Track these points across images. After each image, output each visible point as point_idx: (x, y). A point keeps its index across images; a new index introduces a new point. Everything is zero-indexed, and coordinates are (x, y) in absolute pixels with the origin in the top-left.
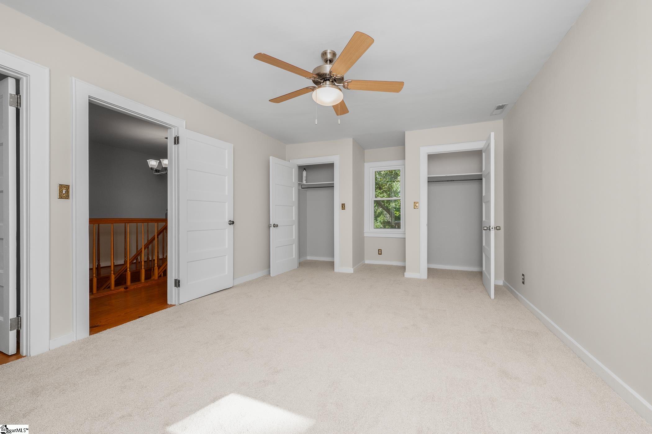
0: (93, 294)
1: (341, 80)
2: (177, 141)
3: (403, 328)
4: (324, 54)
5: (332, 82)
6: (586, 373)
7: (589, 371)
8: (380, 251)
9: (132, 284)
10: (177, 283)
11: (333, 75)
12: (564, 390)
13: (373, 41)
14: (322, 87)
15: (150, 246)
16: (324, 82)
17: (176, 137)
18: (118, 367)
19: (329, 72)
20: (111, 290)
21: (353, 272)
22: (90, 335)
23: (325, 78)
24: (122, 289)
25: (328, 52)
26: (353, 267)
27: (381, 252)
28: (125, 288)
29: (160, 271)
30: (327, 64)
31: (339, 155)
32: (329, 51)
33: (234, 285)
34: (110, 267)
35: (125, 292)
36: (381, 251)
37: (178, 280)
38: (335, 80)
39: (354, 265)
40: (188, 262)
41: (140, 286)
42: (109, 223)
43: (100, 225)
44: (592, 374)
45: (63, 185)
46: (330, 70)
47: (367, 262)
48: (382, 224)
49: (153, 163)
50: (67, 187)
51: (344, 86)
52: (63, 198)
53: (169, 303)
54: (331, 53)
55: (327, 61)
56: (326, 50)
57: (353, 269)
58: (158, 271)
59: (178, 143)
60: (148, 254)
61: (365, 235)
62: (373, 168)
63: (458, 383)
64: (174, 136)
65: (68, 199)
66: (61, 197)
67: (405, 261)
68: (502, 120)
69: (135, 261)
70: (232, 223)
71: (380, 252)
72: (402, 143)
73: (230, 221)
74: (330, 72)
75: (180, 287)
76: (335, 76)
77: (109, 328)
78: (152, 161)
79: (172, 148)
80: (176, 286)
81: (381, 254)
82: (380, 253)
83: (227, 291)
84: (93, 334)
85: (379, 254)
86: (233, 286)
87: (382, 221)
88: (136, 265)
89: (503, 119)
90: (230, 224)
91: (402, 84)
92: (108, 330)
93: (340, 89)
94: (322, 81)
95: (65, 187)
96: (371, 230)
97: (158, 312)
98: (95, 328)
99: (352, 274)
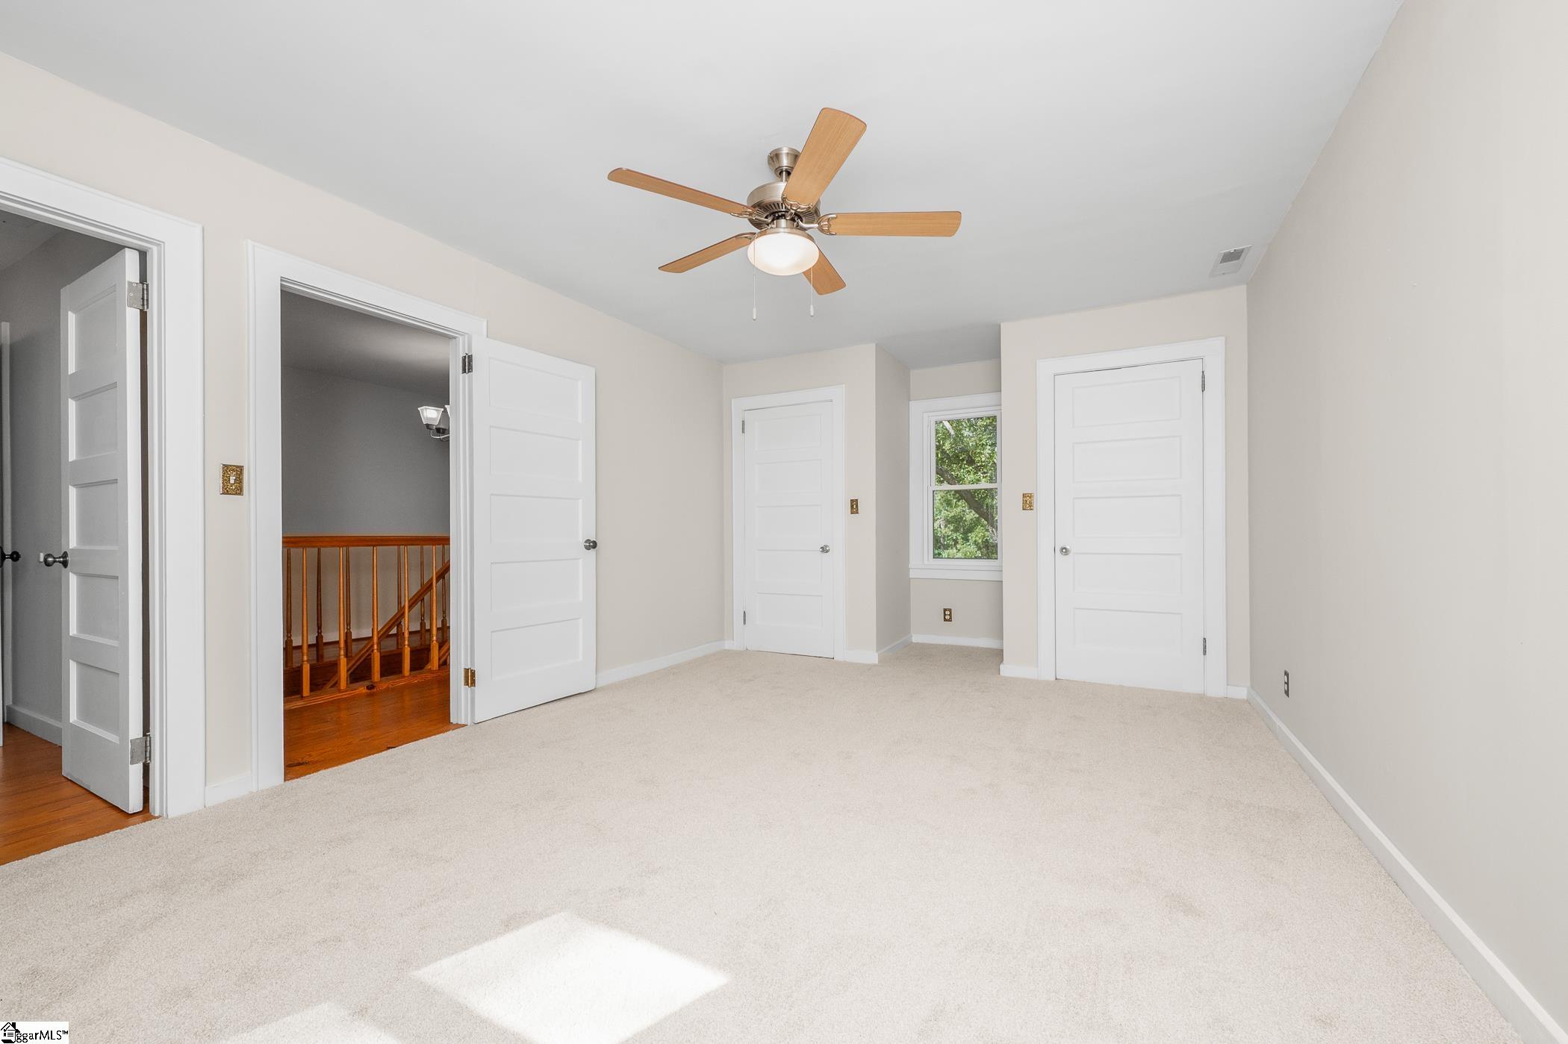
0: (302, 697)
1: (813, 214)
2: (467, 364)
3: (964, 790)
4: (775, 157)
5: (793, 220)
6: (1393, 912)
7: (1402, 908)
8: (947, 613)
9: (384, 678)
10: (470, 678)
11: (791, 205)
12: (1320, 947)
13: (864, 126)
14: (770, 234)
15: (426, 598)
16: (773, 220)
17: (465, 357)
18: (330, 845)
19: (780, 199)
20: (340, 691)
21: (876, 662)
22: (285, 780)
23: (777, 212)
24: (361, 689)
25: (782, 154)
26: (877, 651)
27: (950, 615)
28: (368, 688)
29: (442, 653)
30: (782, 181)
31: (844, 386)
32: (785, 151)
33: (598, 686)
34: (337, 642)
35: (369, 695)
36: (951, 613)
37: (471, 670)
38: (798, 216)
39: (880, 645)
40: (492, 632)
41: (400, 682)
42: (334, 546)
43: (322, 549)
44: (1410, 916)
45: (231, 466)
46: (783, 195)
47: (916, 638)
48: (979, 549)
49: (430, 414)
50: (239, 470)
51: (821, 229)
52: (230, 494)
53: (453, 720)
54: (790, 156)
55: (781, 173)
56: (779, 149)
57: (877, 655)
58: (439, 653)
59: (470, 369)
60: (423, 615)
61: (912, 574)
62: (930, 414)
63: (1059, 917)
64: (462, 355)
65: (239, 494)
66: (226, 491)
67: (1001, 638)
68: (1245, 286)
69: (394, 631)
70: (592, 545)
71: (948, 615)
72: (994, 352)
73: (588, 541)
74: (784, 199)
75: (475, 686)
76: (794, 208)
77: (325, 769)
78: (428, 410)
79: (458, 381)
80: (468, 685)
81: (950, 620)
82: (948, 617)
83: (580, 698)
84: (291, 779)
85: (945, 620)
86: (595, 689)
87: (980, 541)
88: (398, 639)
89: (1247, 284)
90: (588, 548)
91: (956, 216)
92: (322, 772)
93: (810, 238)
94: (769, 220)
95: (233, 470)
96: (926, 562)
97: (428, 738)
98: (297, 768)
99: (875, 665)
